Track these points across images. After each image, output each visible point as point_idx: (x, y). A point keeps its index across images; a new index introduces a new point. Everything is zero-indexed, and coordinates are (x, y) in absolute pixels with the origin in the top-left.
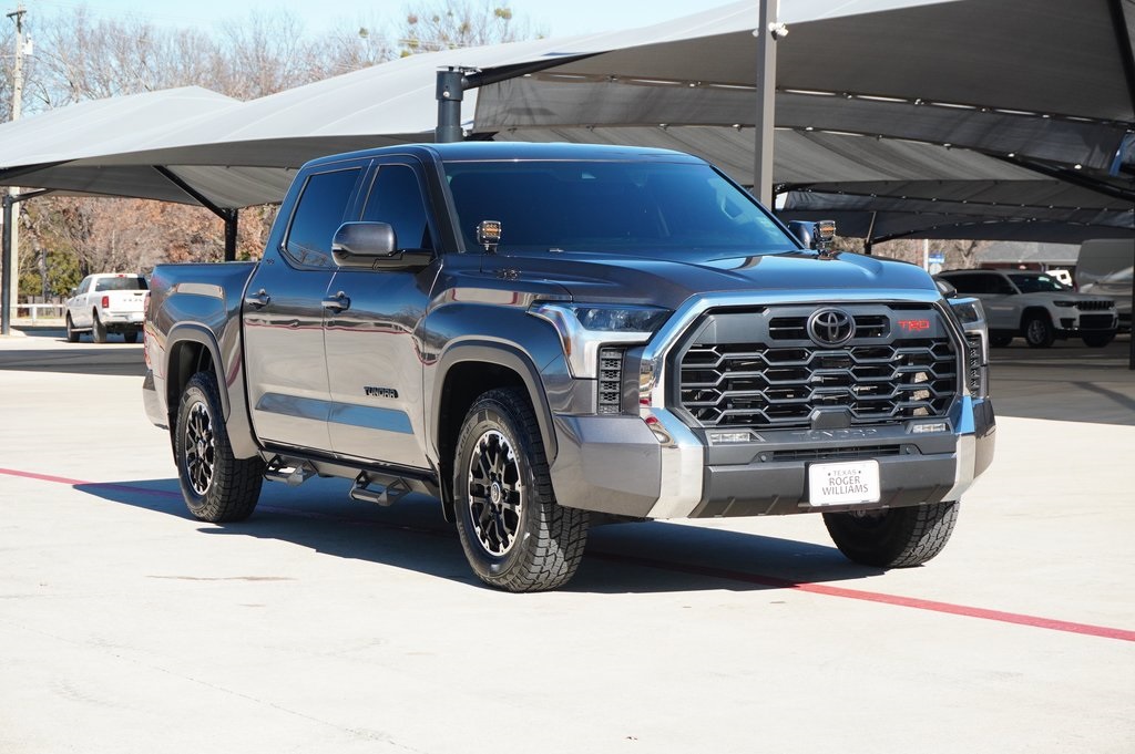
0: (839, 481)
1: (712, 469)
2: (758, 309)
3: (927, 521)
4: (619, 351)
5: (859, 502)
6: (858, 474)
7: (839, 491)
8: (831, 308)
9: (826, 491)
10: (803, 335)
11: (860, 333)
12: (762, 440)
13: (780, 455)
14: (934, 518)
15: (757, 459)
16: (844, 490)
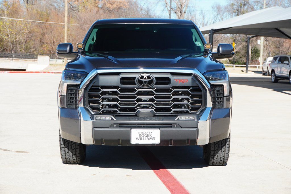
0: (143, 136)
1: (96, 129)
2: (118, 74)
3: (214, 151)
4: (75, 87)
5: (151, 143)
6: (151, 133)
7: (143, 139)
8: (145, 74)
9: (137, 139)
10: (134, 83)
11: (157, 83)
12: (115, 119)
13: (121, 125)
14: (217, 150)
15: (111, 126)
16: (145, 139)
